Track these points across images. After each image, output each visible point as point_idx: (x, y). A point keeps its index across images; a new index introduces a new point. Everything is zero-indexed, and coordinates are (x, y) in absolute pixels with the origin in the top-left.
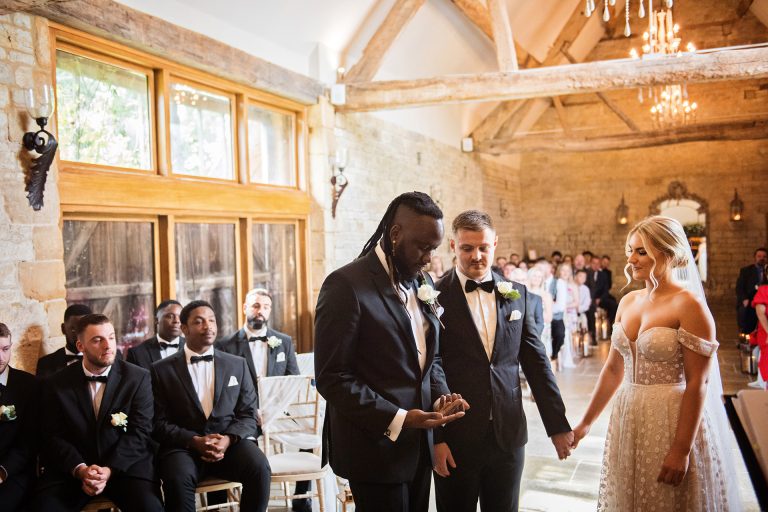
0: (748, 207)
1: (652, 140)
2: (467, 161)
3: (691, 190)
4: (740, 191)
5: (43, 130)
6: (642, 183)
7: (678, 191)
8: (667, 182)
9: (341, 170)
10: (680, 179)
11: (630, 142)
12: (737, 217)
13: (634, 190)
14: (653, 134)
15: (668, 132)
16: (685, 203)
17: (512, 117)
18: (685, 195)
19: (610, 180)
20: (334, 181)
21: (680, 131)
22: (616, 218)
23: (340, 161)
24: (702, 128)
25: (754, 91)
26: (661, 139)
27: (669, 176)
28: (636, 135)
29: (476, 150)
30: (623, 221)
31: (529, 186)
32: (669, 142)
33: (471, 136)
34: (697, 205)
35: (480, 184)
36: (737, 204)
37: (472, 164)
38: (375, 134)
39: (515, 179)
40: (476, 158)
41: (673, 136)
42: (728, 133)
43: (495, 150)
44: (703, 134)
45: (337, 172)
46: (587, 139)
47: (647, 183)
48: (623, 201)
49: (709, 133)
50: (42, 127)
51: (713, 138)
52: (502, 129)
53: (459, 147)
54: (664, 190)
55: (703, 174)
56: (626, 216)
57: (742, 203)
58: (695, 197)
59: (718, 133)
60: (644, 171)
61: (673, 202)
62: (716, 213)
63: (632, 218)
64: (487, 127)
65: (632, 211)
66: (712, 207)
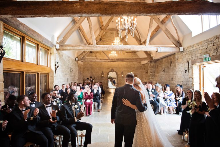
0: (124, 74)
1: (112, 61)
2: (76, 62)
3: (115, 70)
4: (123, 71)
5: (2, 49)
6: (106, 68)
7: (112, 70)
8: (110, 69)
9: (57, 63)
10: (113, 68)
11: (108, 61)
12: (122, 76)
13: (105, 70)
14: (113, 60)
15: (115, 59)
16: (113, 72)
17: (86, 54)
18: (114, 71)
19: (100, 68)
20: (56, 65)
21: (117, 59)
22: (101, 75)
23: (57, 61)
24: (121, 59)
25: (125, 53)
26: (114, 60)
27: (111, 68)
28: (109, 60)
29: (78, 60)
30: (103, 76)
31: (85, 68)
32: (115, 61)
33: (77, 57)
34: (115, 73)
35: (78, 67)
36: (122, 73)
37: (77, 63)
38: (62, 56)
39: (82, 67)
40: (77, 62)
41: (116, 60)
42: (125, 60)
43: (82, 61)
44: (121, 60)
45: (56, 63)
46: (100, 60)
47: (107, 69)
48: (103, 72)
49: (122, 60)
50: (2, 48)
51: (122, 61)
52: (83, 56)
53: (75, 59)
54: (110, 70)
55: (117, 67)
56: (103, 75)
57: (123, 73)
58: (115, 72)
59: (123, 60)
60: (106, 66)
61: (112, 72)
62: (119, 75)
63: (104, 75)
64: (81, 56)
65: (104, 74)
66: (118, 74)
